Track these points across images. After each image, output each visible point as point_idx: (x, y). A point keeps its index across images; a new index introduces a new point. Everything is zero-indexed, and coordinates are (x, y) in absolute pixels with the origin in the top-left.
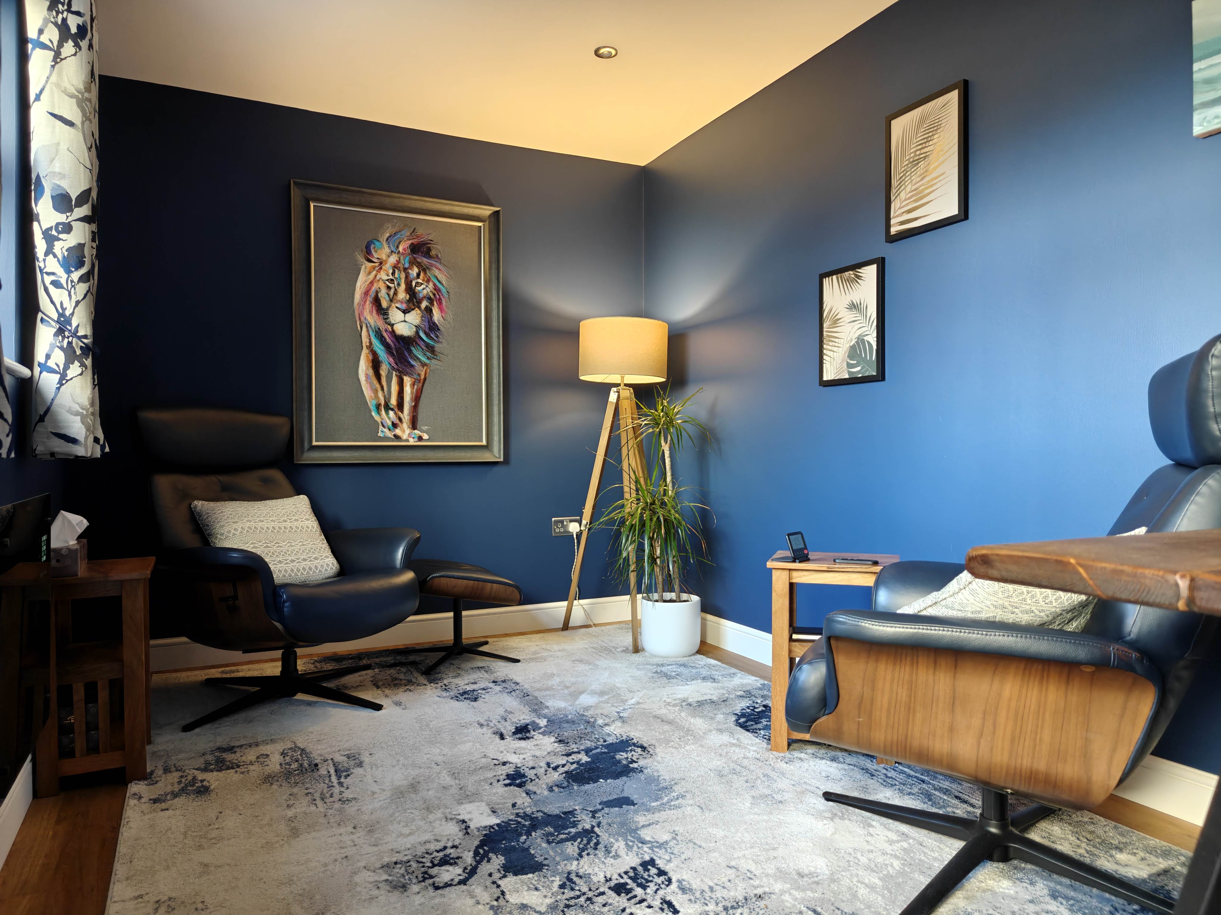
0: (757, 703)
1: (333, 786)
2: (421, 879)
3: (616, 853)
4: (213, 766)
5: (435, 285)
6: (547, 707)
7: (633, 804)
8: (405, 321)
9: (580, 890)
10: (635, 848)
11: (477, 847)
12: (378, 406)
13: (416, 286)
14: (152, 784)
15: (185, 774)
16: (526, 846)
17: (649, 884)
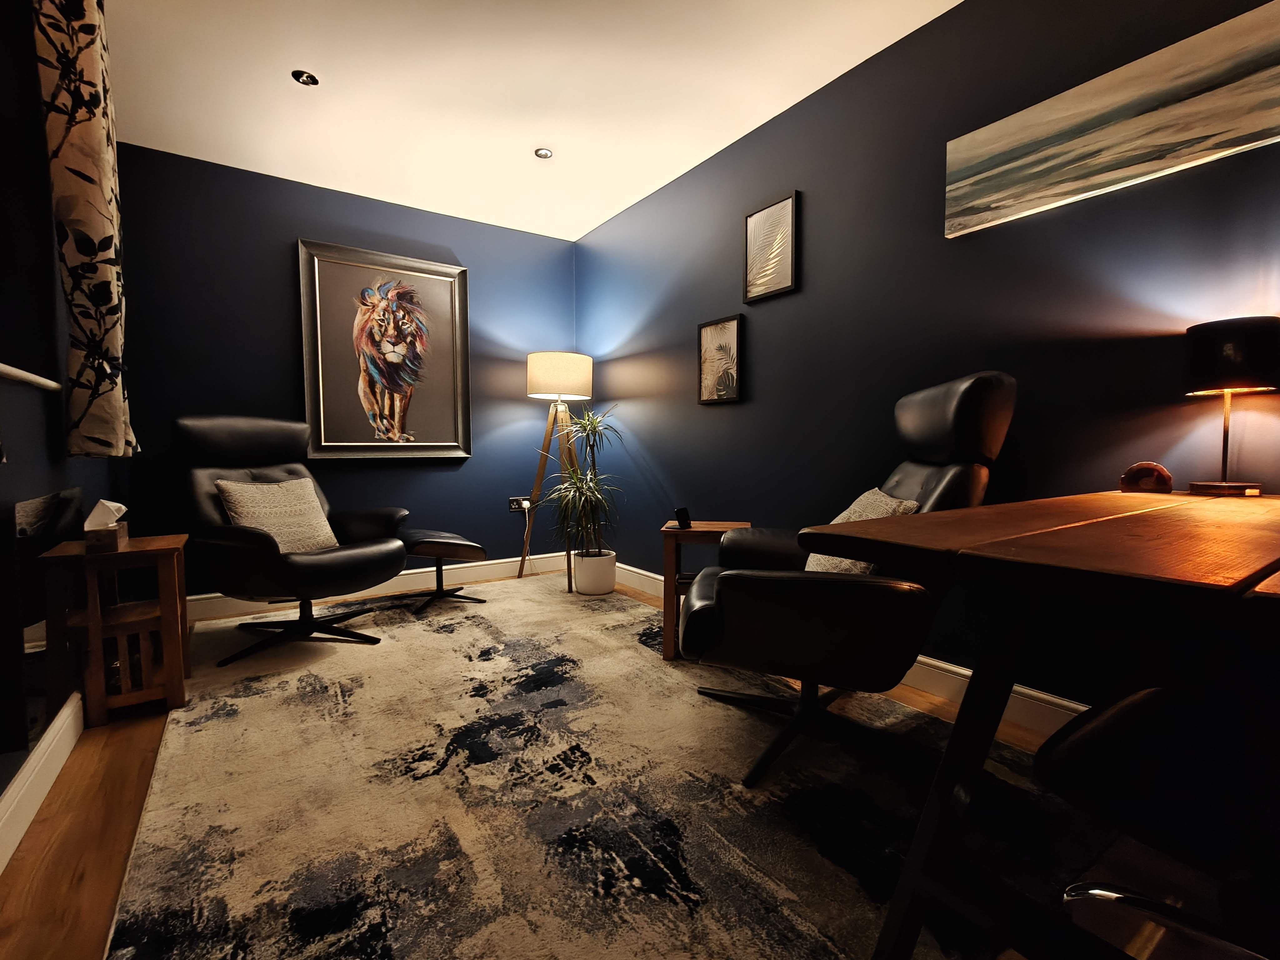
0: (654, 625)
1: (339, 704)
2: (404, 772)
3: (552, 742)
4: (241, 693)
5: (417, 324)
6: (505, 635)
7: (566, 705)
8: (394, 352)
9: (524, 772)
10: (566, 738)
11: (449, 745)
12: (374, 416)
13: (402, 325)
14: (189, 711)
15: (218, 701)
16: (486, 740)
17: (575, 764)
